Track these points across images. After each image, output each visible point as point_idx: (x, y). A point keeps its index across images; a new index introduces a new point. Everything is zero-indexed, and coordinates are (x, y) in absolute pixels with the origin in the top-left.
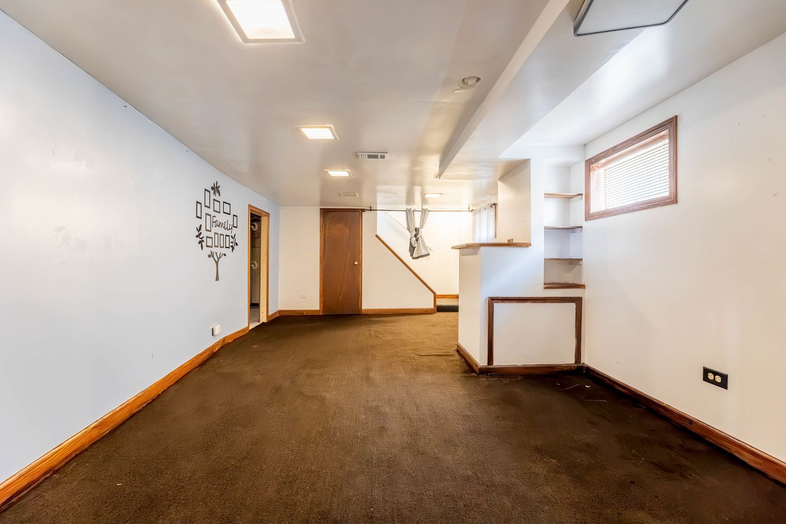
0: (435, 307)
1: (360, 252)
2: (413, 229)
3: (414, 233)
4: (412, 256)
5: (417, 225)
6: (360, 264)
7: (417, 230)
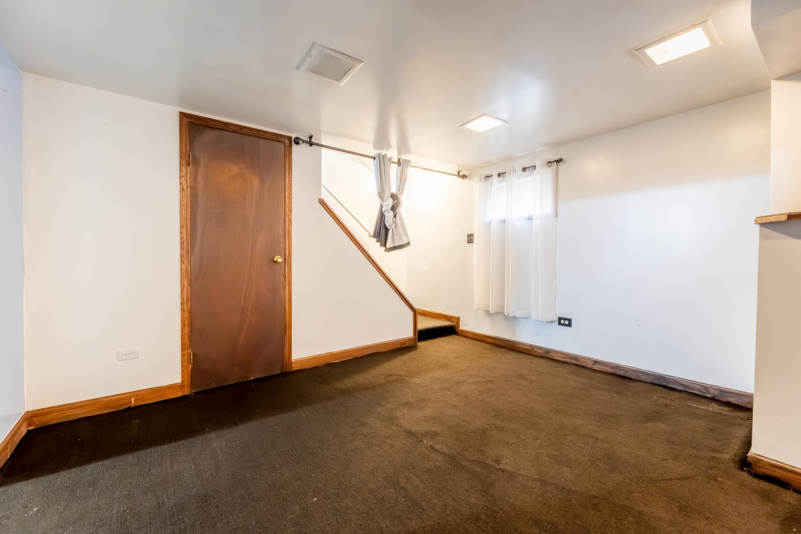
0: (415, 335)
1: (287, 234)
2: (387, 195)
3: (390, 202)
4: (385, 245)
5: (394, 190)
6: (287, 260)
7: (394, 197)
